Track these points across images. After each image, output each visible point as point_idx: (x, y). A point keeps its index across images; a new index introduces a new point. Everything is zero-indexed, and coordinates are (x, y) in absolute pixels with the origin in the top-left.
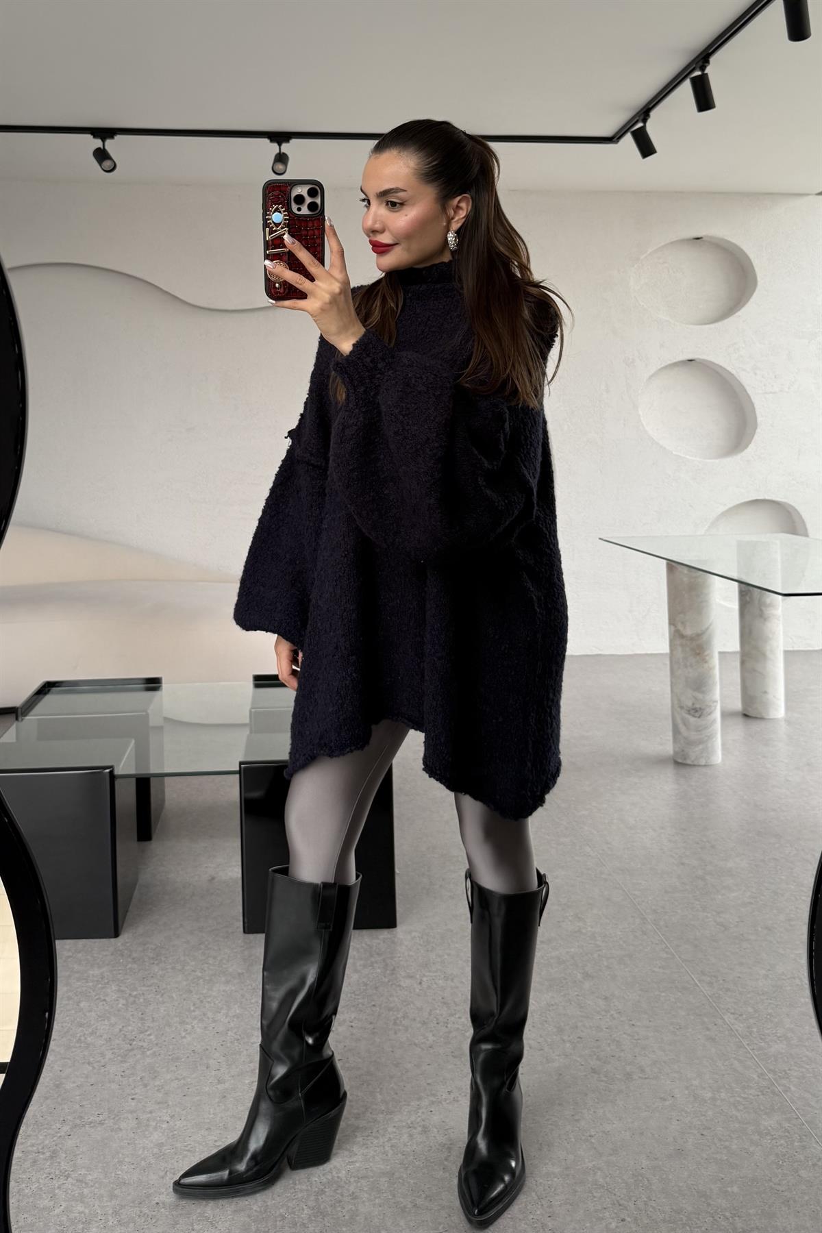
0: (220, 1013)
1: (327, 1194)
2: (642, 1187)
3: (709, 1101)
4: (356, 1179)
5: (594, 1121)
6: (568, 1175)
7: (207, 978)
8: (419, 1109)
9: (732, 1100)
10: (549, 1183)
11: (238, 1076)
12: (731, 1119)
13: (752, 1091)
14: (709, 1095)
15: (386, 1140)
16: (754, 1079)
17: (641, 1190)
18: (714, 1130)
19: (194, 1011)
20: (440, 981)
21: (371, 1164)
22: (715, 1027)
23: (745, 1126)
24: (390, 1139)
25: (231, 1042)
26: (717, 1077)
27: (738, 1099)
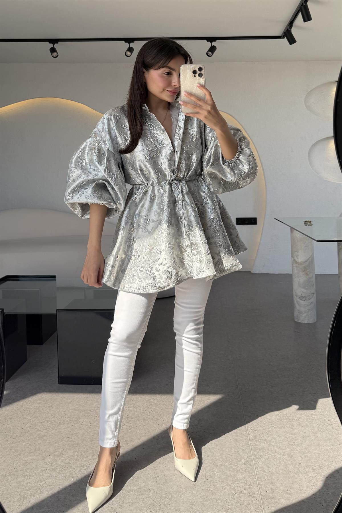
0: (29, 415)
1: (31, 491)
2: (167, 498)
3: (219, 466)
4: (47, 486)
5: (163, 470)
6: (138, 491)
7: (33, 401)
8: (90, 460)
9: (229, 466)
10: (128, 493)
11: (22, 441)
12: (224, 474)
13: (241, 463)
14: (221, 463)
15: (69, 471)
16: (245, 458)
17: (166, 500)
18: (214, 478)
19: (19, 414)
20: (131, 408)
21: (57, 480)
22: (241, 435)
23: (228, 477)
24: (71, 471)
25: (27, 428)
26: (229, 456)
27: (232, 466)
